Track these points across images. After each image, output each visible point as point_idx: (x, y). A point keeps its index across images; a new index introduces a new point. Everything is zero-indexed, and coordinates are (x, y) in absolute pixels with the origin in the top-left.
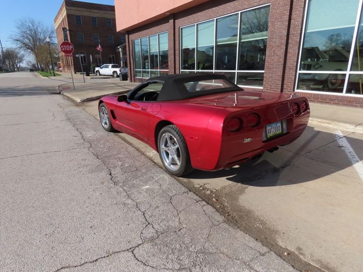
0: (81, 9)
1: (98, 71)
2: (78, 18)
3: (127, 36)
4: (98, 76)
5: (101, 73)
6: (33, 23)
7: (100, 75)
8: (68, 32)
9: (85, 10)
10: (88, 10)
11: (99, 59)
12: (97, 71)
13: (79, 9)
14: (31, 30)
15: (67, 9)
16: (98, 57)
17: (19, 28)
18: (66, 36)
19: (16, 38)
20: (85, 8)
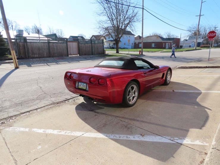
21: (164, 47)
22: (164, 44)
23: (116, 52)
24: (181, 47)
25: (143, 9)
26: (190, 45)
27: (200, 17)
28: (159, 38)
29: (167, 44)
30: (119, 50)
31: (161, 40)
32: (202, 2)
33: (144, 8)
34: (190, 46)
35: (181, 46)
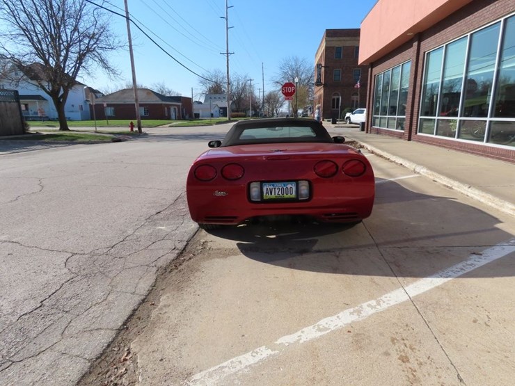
0: (345, 38)
1: (349, 118)
2: (338, 49)
3: (370, 69)
4: (348, 125)
5: (352, 120)
6: (296, 60)
7: (351, 123)
8: (323, 69)
9: (348, 38)
10: (353, 38)
11: (357, 101)
12: (347, 118)
13: (341, 38)
14: (293, 70)
15: (326, 41)
16: (355, 100)
17: (281, 68)
18: (319, 74)
19: (277, 80)
20: (349, 36)
21: (167, 115)
22: (166, 109)
23: (58, 128)
24: (197, 116)
25: (128, 19)
26: (212, 112)
27: (228, 57)
28: (153, 95)
29: (172, 109)
30: (68, 123)
31: (158, 99)
32: (227, 28)
33: (130, 16)
34: (212, 116)
35: (195, 114)
